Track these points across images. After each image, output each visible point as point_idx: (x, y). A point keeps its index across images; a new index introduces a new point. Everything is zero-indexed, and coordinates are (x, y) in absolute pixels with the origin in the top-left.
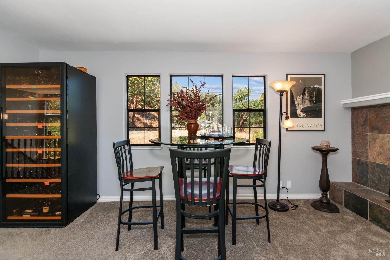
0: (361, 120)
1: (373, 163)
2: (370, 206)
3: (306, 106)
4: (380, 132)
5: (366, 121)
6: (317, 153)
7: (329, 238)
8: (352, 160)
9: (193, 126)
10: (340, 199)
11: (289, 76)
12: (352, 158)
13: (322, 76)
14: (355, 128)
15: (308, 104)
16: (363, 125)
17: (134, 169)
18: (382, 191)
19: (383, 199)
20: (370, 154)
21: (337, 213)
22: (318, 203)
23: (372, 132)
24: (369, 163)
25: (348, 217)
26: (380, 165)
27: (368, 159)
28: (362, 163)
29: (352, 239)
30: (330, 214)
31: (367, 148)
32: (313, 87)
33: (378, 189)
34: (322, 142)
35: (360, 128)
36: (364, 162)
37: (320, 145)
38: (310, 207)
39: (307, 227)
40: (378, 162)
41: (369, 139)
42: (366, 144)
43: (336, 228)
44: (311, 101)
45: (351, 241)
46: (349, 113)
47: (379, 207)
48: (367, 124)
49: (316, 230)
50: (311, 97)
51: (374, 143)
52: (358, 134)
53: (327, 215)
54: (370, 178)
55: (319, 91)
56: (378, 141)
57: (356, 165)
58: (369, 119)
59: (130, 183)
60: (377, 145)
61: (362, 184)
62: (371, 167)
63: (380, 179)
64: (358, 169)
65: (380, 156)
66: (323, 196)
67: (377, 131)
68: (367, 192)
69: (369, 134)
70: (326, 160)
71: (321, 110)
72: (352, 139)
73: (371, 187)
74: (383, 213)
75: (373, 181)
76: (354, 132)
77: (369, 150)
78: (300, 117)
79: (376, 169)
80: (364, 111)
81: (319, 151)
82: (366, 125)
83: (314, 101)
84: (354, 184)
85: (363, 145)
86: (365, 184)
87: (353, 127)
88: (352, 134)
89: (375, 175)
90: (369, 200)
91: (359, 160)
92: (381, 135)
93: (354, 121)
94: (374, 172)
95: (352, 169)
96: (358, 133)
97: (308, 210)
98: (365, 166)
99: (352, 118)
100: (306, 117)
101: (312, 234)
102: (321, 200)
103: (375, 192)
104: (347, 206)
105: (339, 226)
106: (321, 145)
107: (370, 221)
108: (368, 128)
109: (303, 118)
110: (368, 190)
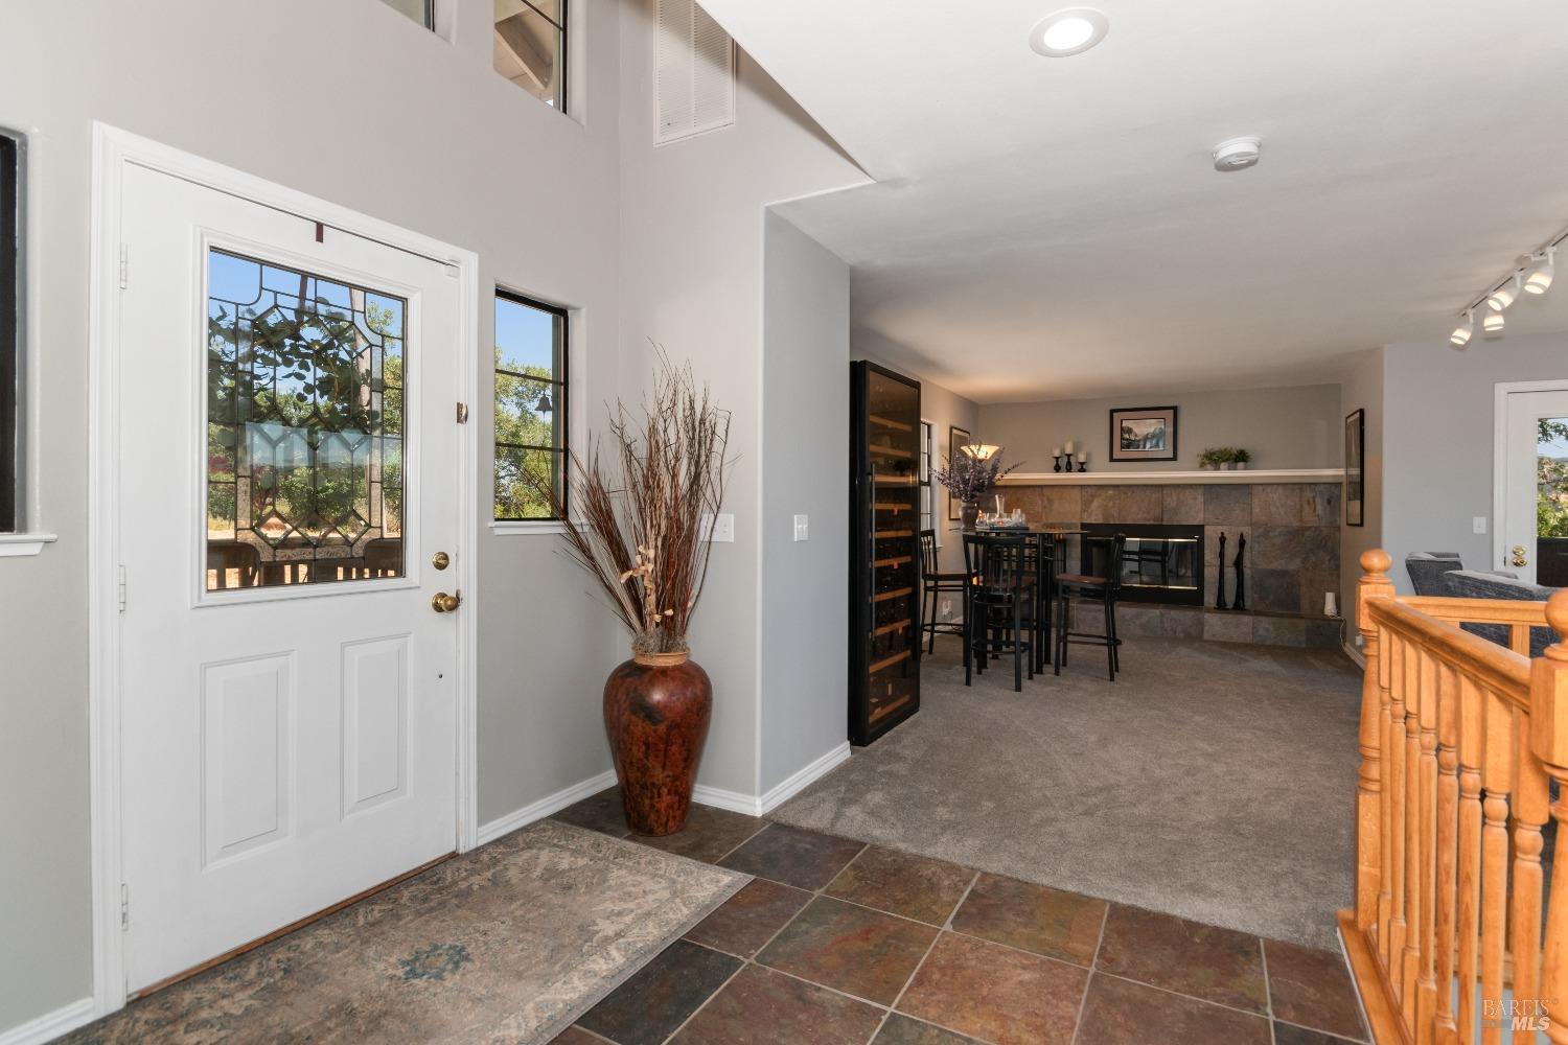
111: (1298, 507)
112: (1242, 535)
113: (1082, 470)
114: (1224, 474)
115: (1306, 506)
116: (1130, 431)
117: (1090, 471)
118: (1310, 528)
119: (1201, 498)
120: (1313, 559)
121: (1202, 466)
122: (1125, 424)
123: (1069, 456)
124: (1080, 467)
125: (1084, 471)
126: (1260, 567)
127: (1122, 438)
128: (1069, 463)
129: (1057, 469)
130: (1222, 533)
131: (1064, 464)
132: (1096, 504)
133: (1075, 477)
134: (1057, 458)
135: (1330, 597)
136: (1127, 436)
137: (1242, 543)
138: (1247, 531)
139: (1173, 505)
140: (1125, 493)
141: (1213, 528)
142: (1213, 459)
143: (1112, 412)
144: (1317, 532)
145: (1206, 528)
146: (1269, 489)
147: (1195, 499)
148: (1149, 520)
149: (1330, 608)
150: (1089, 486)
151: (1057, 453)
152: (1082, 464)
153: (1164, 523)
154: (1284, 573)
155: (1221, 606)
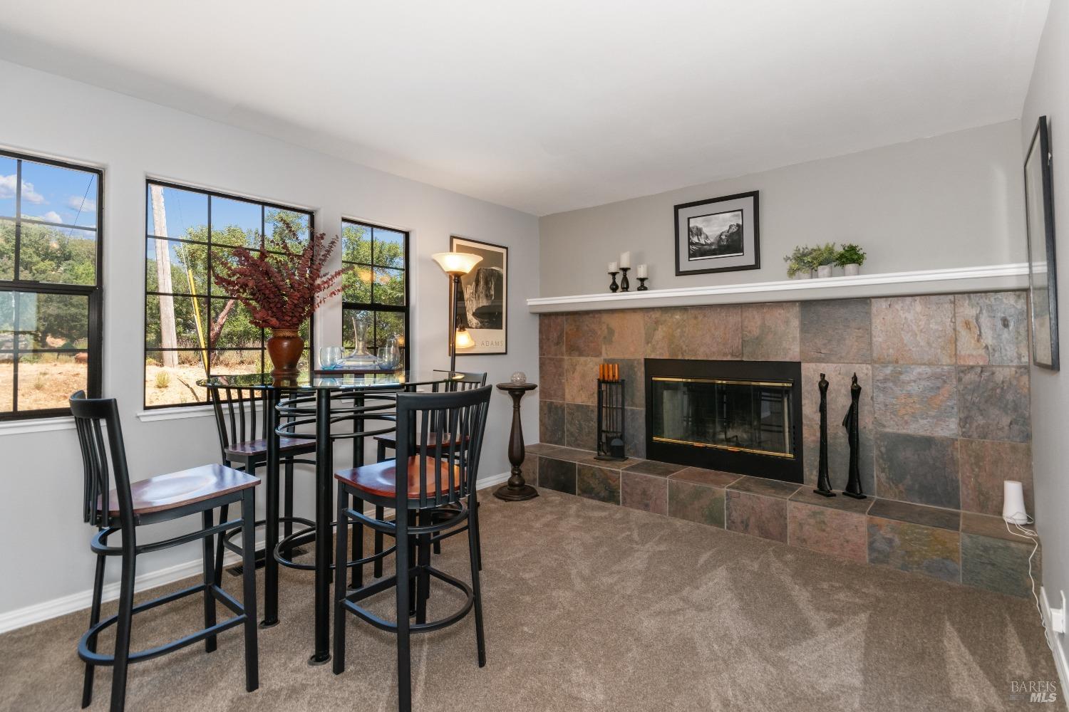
0: (554, 335)
1: (571, 404)
2: (579, 471)
3: (481, 305)
4: (581, 354)
5: (560, 337)
6: (505, 394)
7: (552, 531)
8: (540, 403)
9: (286, 344)
10: (531, 474)
11: (456, 242)
12: (541, 401)
13: (504, 251)
14: (545, 347)
15: (484, 302)
16: (558, 344)
17: (132, 481)
18: (584, 447)
19: (591, 457)
20: (567, 391)
21: (537, 498)
22: (506, 489)
23: (570, 355)
24: (566, 406)
25: (553, 498)
26: (582, 406)
27: (564, 399)
28: (556, 407)
29: (575, 523)
30: (530, 501)
31: (563, 381)
32: (492, 270)
33: (578, 446)
34: (515, 374)
35: (553, 348)
36: (559, 406)
37: (510, 381)
38: (496, 500)
39: (514, 529)
40: (579, 401)
41: (566, 367)
42: (561, 375)
43: (549, 518)
44: (488, 296)
45: (575, 526)
46: (536, 321)
47: (591, 468)
48: (563, 342)
49: (529, 528)
50: (488, 289)
51: (573, 373)
52: (550, 359)
53: (527, 504)
54: (568, 430)
55: (500, 277)
56: (579, 368)
57: (546, 411)
58: (567, 333)
59: (118, 529)
60: (576, 374)
61: (556, 443)
62: (568, 412)
63: (580, 429)
64: (549, 419)
65: (581, 392)
66: (513, 474)
67: (577, 353)
68: (568, 452)
69: (566, 358)
70: (519, 406)
71: (501, 313)
72: (541, 367)
73: (569, 444)
74: (595, 476)
75: (572, 434)
76: (544, 355)
77: (566, 384)
78: (471, 328)
79: (576, 414)
80: (560, 319)
81: (507, 392)
82: (561, 344)
83: (491, 295)
84: (543, 445)
85: (557, 377)
86: (560, 442)
87: (541, 348)
88: (540, 358)
89: (575, 424)
90: (577, 463)
91: (552, 403)
92: (582, 359)
93: (544, 337)
94: (572, 419)
95: (541, 421)
96: (550, 356)
97: (496, 506)
98: (560, 412)
99: (541, 332)
100: (481, 328)
101: (526, 534)
102: (510, 483)
103: (576, 451)
104: (542, 485)
105: (551, 513)
106: (512, 380)
107: (578, 495)
108: (564, 348)
109: (476, 328)
110: (566, 449)
111: (950, 331)
112: (855, 379)
113: (642, 288)
114: (827, 283)
115: (963, 333)
116: (699, 232)
117: (651, 290)
118: (972, 367)
119: (795, 323)
120: (981, 421)
121: (792, 273)
122: (693, 223)
123: (625, 270)
124: (639, 284)
125: (645, 289)
126: (888, 430)
127: (690, 243)
128: (625, 280)
129: (614, 288)
130: (823, 376)
131: (620, 282)
132: (660, 333)
133: (633, 297)
134: (614, 274)
135: (1013, 491)
136: (695, 239)
137: (856, 392)
138: (863, 371)
139: (756, 332)
140: (696, 318)
141: (812, 365)
142: (808, 262)
143: (677, 208)
144: (986, 374)
145: (804, 366)
146: (898, 305)
147: (787, 322)
148: (725, 354)
149: (1014, 510)
150: (653, 309)
151: (613, 268)
152: (642, 280)
153: (744, 359)
154: (928, 442)
155: (823, 490)
